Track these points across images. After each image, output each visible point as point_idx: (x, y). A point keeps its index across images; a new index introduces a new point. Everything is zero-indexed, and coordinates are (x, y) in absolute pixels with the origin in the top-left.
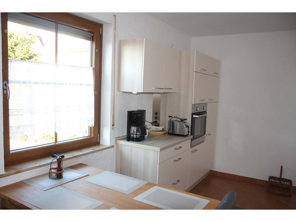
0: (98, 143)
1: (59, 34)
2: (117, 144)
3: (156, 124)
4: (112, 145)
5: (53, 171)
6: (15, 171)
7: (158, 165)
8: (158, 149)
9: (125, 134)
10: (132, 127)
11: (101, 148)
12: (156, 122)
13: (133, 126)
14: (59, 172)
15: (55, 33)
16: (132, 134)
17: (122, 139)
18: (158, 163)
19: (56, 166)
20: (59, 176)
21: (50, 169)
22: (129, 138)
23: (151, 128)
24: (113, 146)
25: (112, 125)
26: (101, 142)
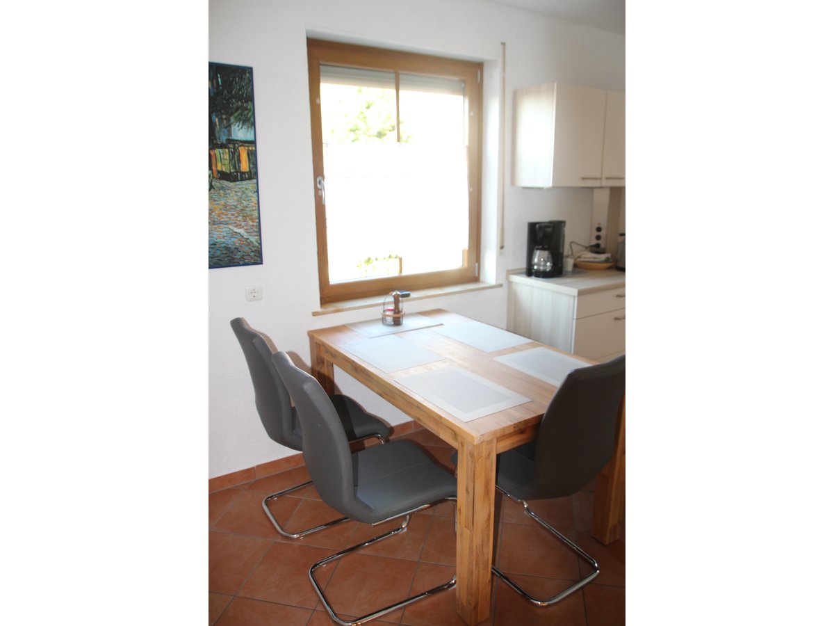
0: (476, 279)
1: (401, 92)
2: (510, 283)
3: (598, 250)
4: (500, 282)
5: (388, 313)
6: (334, 309)
7: (574, 321)
8: (574, 292)
9: (524, 265)
10: (535, 251)
11: (481, 285)
12: (598, 246)
13: (538, 249)
14: (396, 315)
15: (394, 91)
16: (535, 264)
17: (517, 272)
18: (575, 317)
19: (392, 307)
20: (397, 322)
21: (384, 311)
22: (530, 272)
23: (583, 256)
24: (501, 286)
25: (499, 247)
26: (482, 278)
